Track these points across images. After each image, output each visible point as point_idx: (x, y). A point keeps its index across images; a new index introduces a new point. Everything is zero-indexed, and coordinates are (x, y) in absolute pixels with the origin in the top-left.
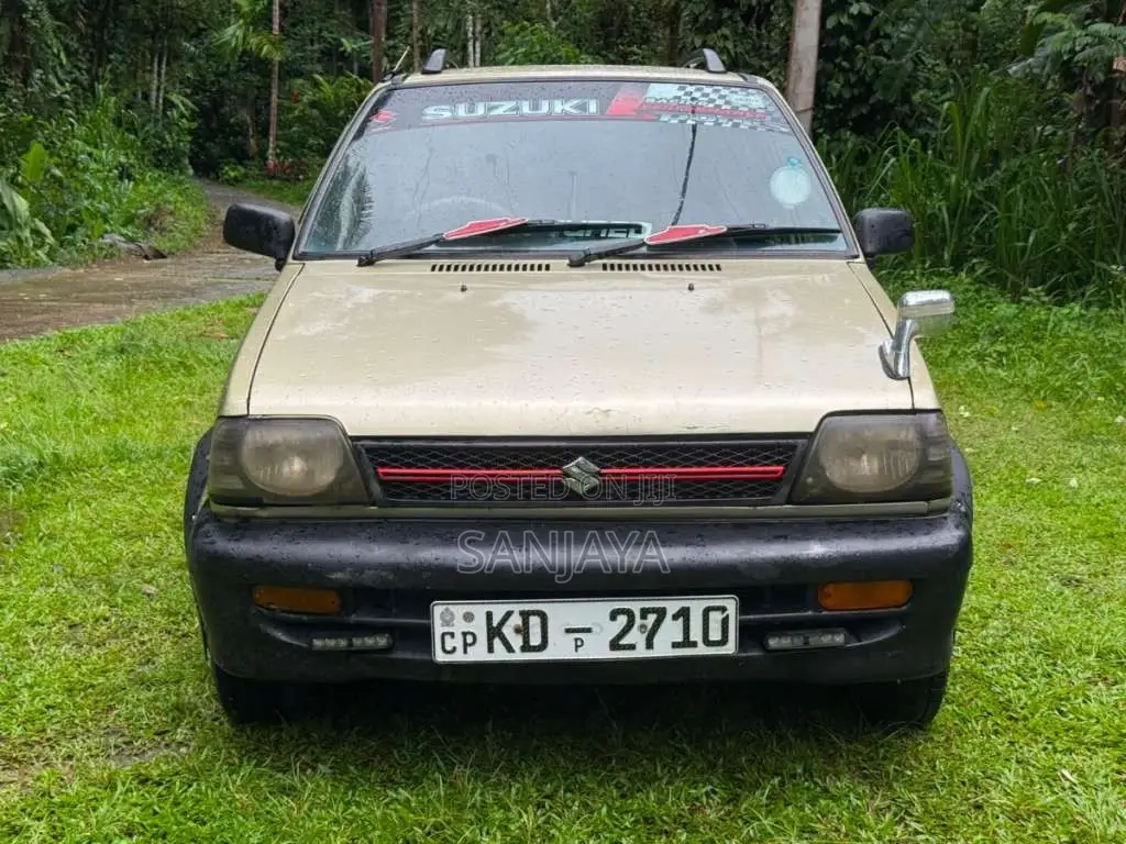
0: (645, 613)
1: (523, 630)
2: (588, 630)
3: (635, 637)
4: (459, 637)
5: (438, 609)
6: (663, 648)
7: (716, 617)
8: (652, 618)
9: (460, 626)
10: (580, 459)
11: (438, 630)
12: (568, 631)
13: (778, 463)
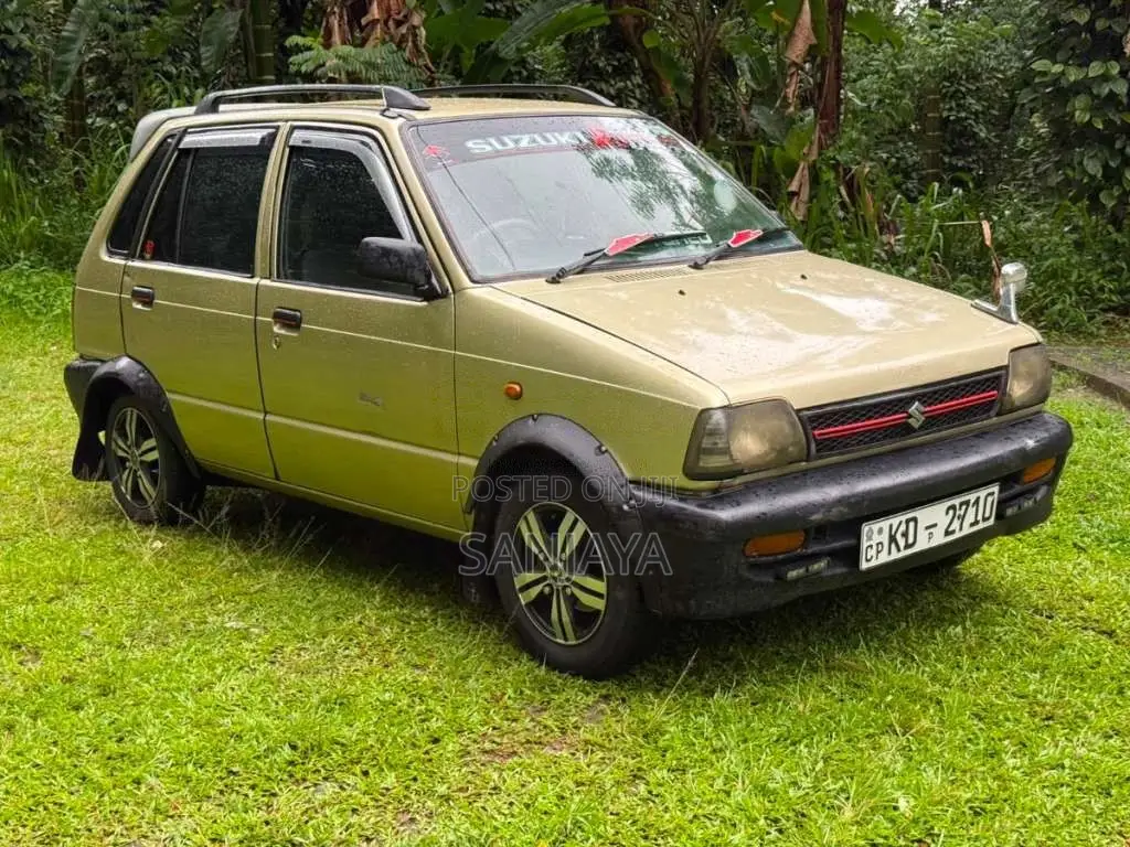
0: (961, 504)
1: (905, 535)
2: (935, 525)
4: (875, 547)
5: (865, 528)
8: (964, 507)
9: (876, 538)
10: (917, 403)
11: (865, 544)
12: (927, 528)
13: (993, 389)
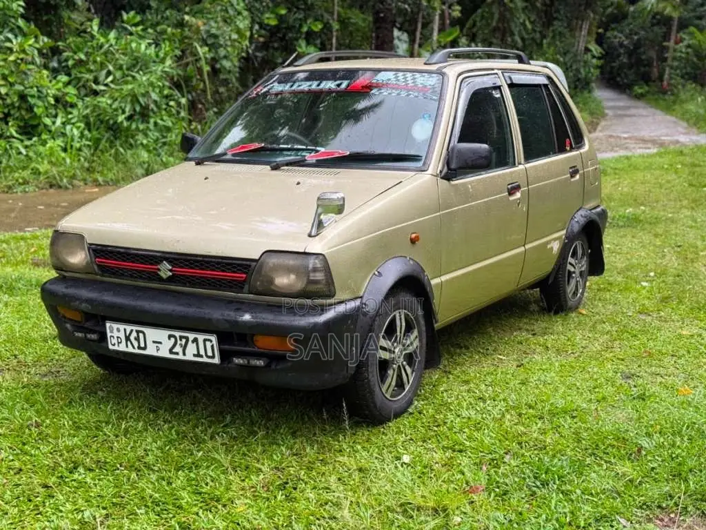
3: (178, 349)
6: (189, 356)
7: (208, 344)
